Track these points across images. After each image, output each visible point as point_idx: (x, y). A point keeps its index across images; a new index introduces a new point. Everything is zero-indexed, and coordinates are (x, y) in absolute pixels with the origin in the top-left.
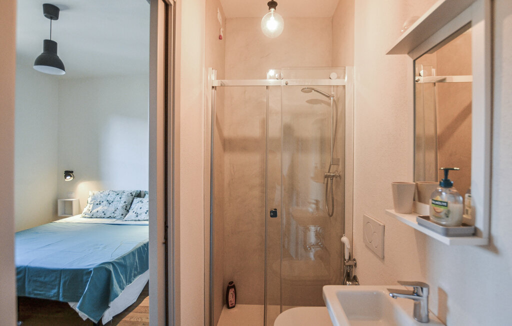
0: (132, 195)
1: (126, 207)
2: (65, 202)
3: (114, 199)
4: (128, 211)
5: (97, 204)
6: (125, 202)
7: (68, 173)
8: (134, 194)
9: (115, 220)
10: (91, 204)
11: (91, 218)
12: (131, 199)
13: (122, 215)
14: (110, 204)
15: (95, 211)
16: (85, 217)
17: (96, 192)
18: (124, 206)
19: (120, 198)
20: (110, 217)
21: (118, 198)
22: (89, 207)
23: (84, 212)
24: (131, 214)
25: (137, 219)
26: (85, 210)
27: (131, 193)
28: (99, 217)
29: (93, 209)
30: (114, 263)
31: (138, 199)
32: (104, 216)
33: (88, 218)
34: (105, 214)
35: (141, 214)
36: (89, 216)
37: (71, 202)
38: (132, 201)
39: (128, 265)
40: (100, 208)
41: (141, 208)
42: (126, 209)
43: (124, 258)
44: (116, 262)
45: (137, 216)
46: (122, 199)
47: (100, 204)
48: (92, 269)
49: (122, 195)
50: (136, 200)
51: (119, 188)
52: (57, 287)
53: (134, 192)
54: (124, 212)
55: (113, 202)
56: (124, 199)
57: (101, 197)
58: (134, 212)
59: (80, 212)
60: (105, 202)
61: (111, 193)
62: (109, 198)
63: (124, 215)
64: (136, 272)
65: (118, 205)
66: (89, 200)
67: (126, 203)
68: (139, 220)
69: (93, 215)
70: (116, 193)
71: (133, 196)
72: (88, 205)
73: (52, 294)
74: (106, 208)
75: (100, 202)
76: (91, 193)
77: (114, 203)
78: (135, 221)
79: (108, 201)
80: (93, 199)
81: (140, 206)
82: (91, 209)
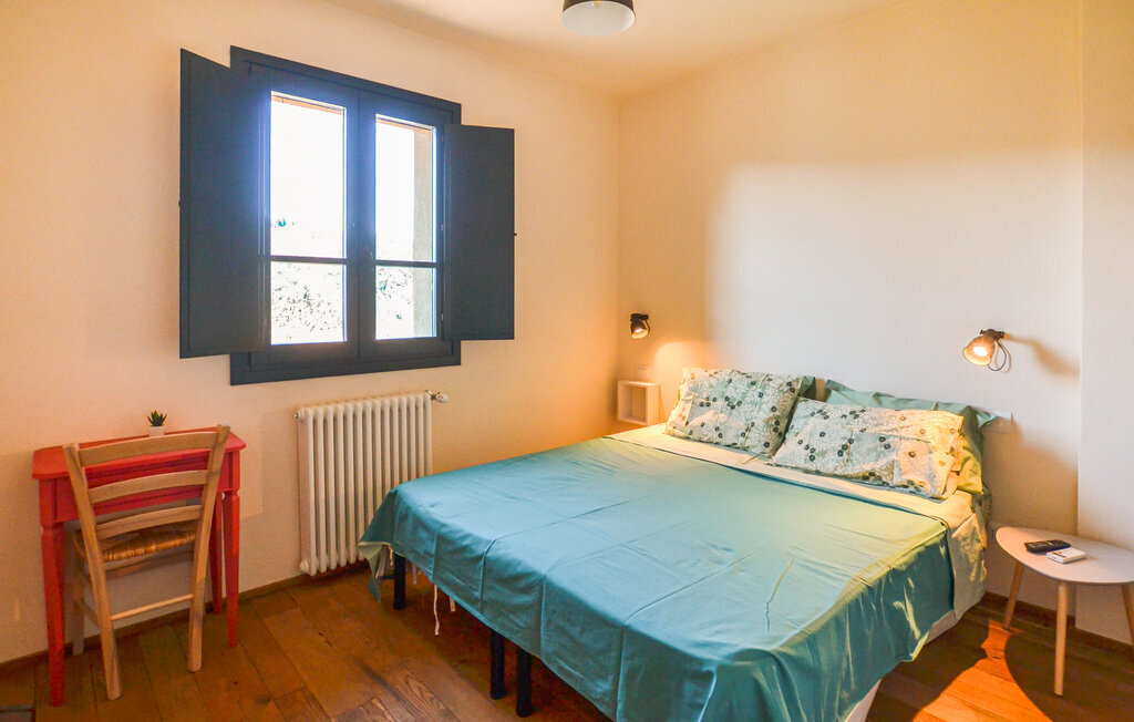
0: (792, 390)
1: (777, 423)
2: (632, 387)
3: (744, 395)
4: (782, 438)
5: (702, 405)
6: (774, 409)
7: (638, 320)
8: (798, 387)
9: (746, 457)
10: (687, 401)
11: (687, 438)
12: (790, 403)
13: (767, 445)
14: (733, 407)
15: (696, 422)
16: (674, 436)
17: (700, 373)
18: (770, 419)
19: (761, 395)
20: (732, 446)
21: (753, 393)
22: (684, 409)
23: (670, 419)
24: (791, 450)
25: (812, 466)
26: (674, 415)
27: (789, 384)
28: (705, 439)
29: (692, 415)
30: (782, 660)
31: (811, 403)
32: (718, 440)
33: (680, 437)
34: (720, 435)
35: (823, 454)
36: (683, 434)
37: (644, 390)
38: (793, 408)
39: (825, 668)
40: (708, 416)
41: (822, 434)
42: (776, 430)
43: (811, 641)
44: (784, 655)
45: (812, 458)
46: (765, 398)
47: (708, 405)
48: (713, 668)
49: (764, 387)
50: (806, 407)
51: (756, 367)
52: (611, 678)
53: (797, 380)
54: (772, 438)
55: (739, 403)
56: (771, 398)
57: (711, 386)
58: (800, 442)
59: (661, 419)
60: (721, 403)
61: (735, 378)
62: (730, 392)
63: (771, 447)
64: (846, 695)
65: (755, 413)
66: (684, 389)
67: (777, 413)
68: (818, 473)
69: (691, 433)
70: (750, 380)
71: (797, 392)
72: (681, 403)
73: (599, 690)
74: (723, 417)
75: (708, 398)
76: (686, 375)
77: (744, 407)
78: (807, 471)
79: (727, 399)
80: (693, 390)
81: (821, 428)
82: (686, 414)
